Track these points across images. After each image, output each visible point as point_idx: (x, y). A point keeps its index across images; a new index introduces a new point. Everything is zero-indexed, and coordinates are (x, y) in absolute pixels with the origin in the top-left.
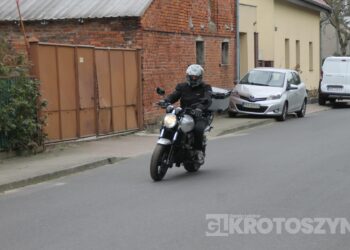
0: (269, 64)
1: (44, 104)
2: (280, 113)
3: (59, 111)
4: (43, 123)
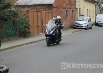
0: (83, 16)
1: (30, 25)
3: (34, 27)
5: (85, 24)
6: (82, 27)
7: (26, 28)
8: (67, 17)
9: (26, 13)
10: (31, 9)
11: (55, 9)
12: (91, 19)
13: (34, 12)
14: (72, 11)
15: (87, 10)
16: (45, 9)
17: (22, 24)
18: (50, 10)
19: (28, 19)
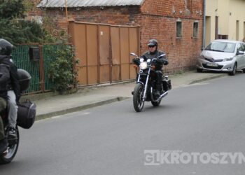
0: (225, 37)
1: (77, 62)
2: (232, 70)
3: (87, 66)
4: (76, 73)
5: (228, 60)
6: (220, 67)
7: (65, 70)
8: (179, 41)
9: (66, 29)
11: (146, 20)
13: (88, 26)
14: (195, 23)
15: (237, 21)
16: (121, 17)
17: (55, 60)
18: (133, 22)
19: (71, 45)
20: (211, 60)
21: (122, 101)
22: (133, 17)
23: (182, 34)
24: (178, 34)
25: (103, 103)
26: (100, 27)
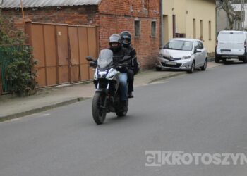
0: (182, 36)
1: (35, 63)
2: (190, 68)
3: (45, 67)
4: (34, 75)
5: (186, 58)
6: (179, 65)
7: (23, 72)
8: (137, 40)
9: (22, 30)
10: (41, 19)
11: (104, 20)
12: (202, 44)
13: (45, 27)
14: (152, 22)
15: (194, 20)
16: (78, 17)
17: (12, 61)
18: (91, 22)
19: (28, 46)
20: (170, 58)
21: (83, 102)
22: (90, 17)
23: (141, 33)
24: (136, 33)
25: (63, 104)
26: (58, 28)
